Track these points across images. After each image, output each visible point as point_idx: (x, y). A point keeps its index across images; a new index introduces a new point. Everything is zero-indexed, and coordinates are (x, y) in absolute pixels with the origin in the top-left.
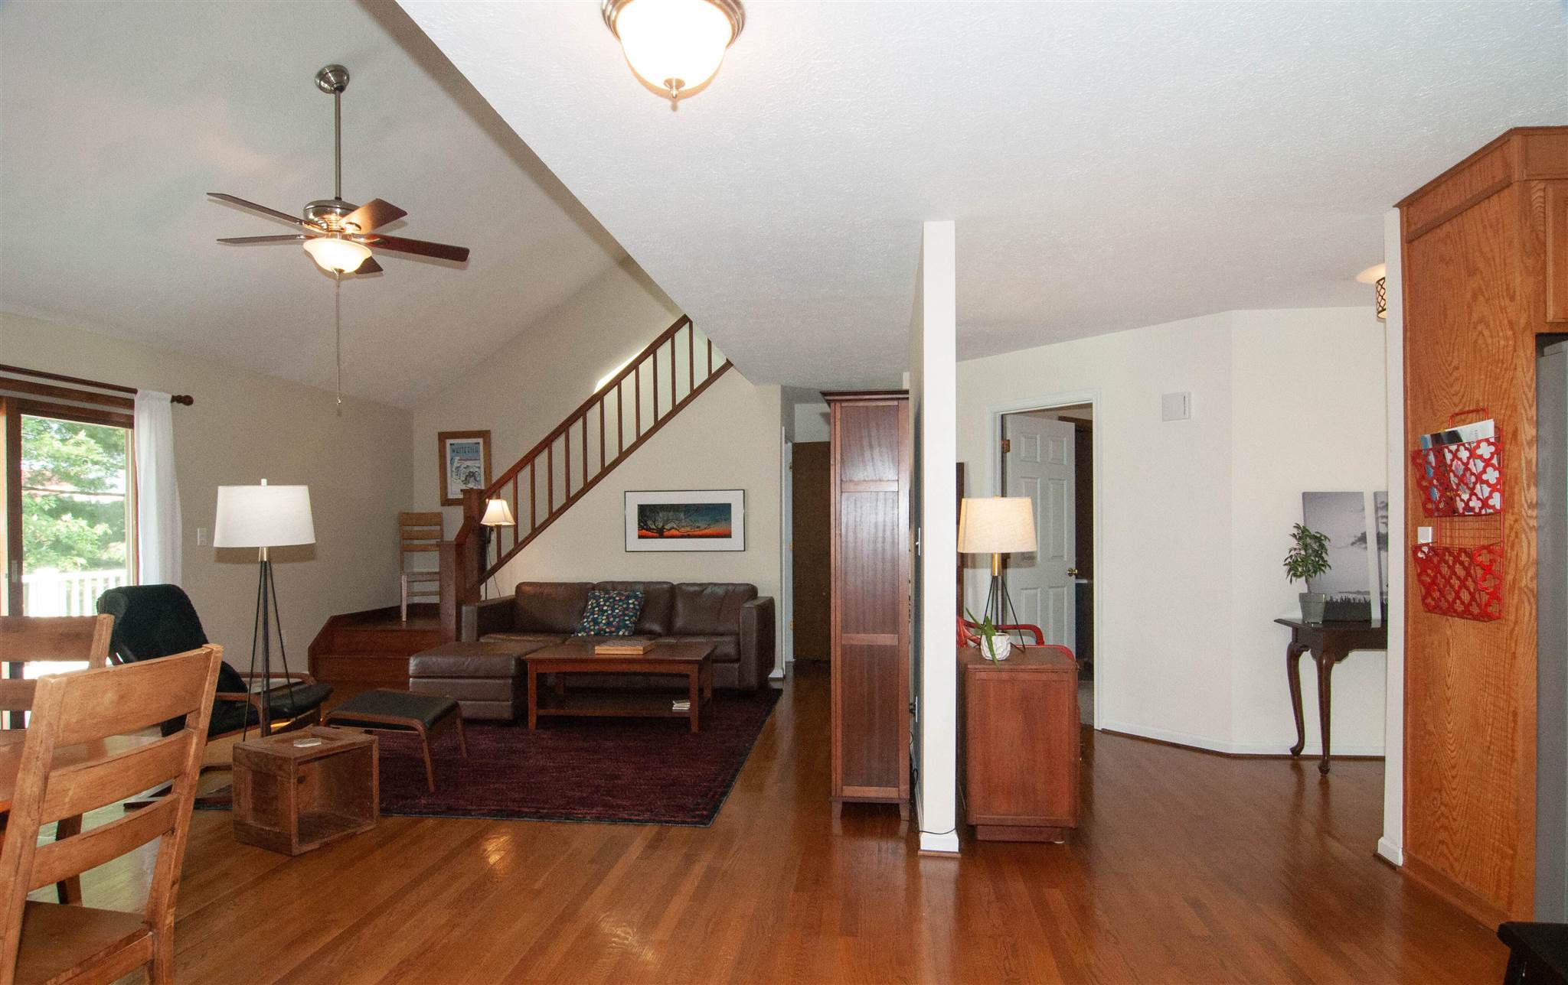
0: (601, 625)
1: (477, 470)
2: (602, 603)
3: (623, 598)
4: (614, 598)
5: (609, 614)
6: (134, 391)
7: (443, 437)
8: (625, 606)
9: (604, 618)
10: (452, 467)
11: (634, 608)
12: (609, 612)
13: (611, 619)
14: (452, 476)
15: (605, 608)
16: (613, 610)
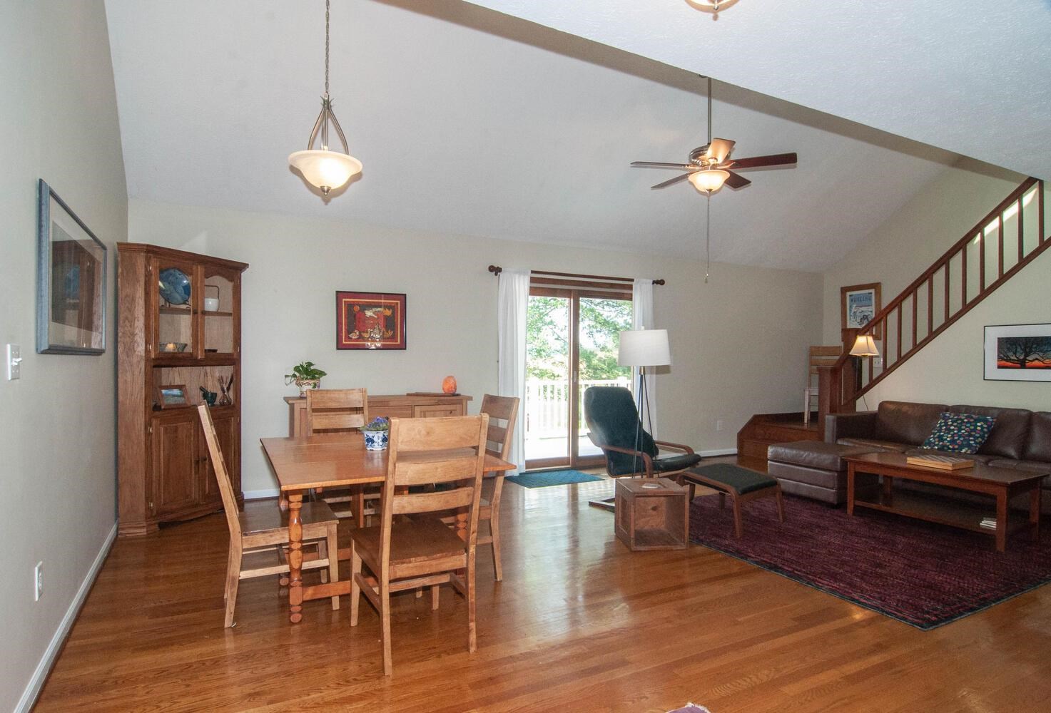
1: (870, 313)
2: (949, 423)
3: (972, 420)
4: (962, 420)
5: (955, 433)
6: (632, 280)
7: (844, 290)
8: (972, 428)
9: (950, 436)
10: (850, 313)
11: (982, 430)
12: (955, 432)
13: (956, 438)
14: (850, 319)
15: (952, 428)
16: (960, 430)
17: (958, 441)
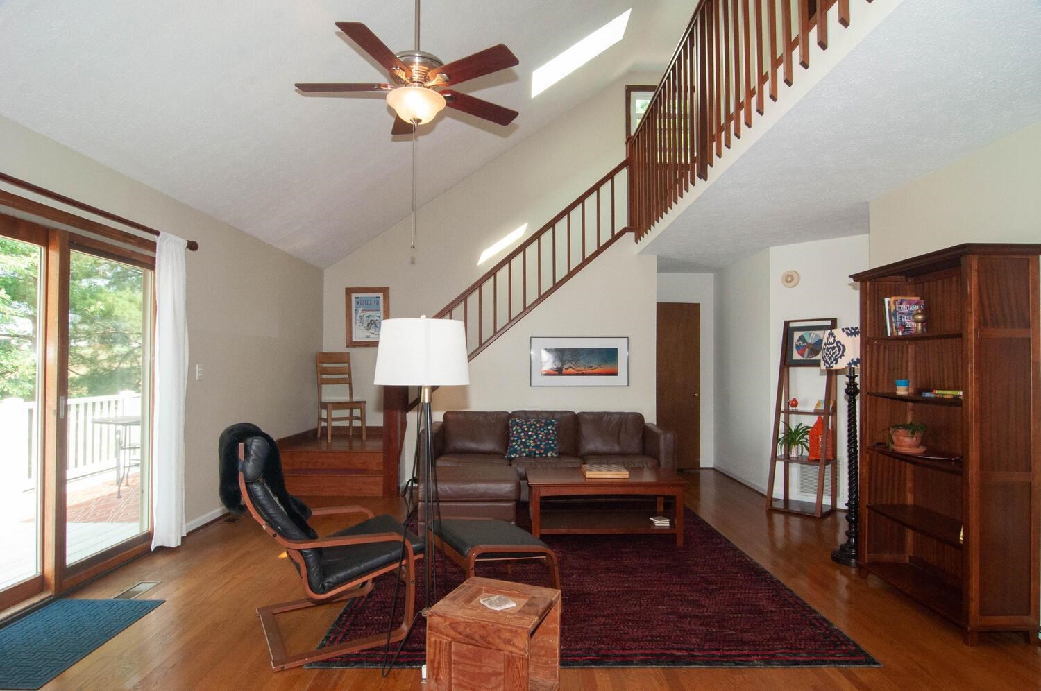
0: (531, 448)
1: (378, 318)
2: (526, 429)
3: (543, 424)
4: (535, 425)
5: (535, 439)
6: (158, 234)
7: (349, 291)
8: (546, 431)
9: (532, 441)
10: (356, 316)
11: (553, 433)
12: (534, 437)
13: (539, 443)
14: (356, 324)
15: (530, 433)
16: (537, 435)
17: (542, 446)
